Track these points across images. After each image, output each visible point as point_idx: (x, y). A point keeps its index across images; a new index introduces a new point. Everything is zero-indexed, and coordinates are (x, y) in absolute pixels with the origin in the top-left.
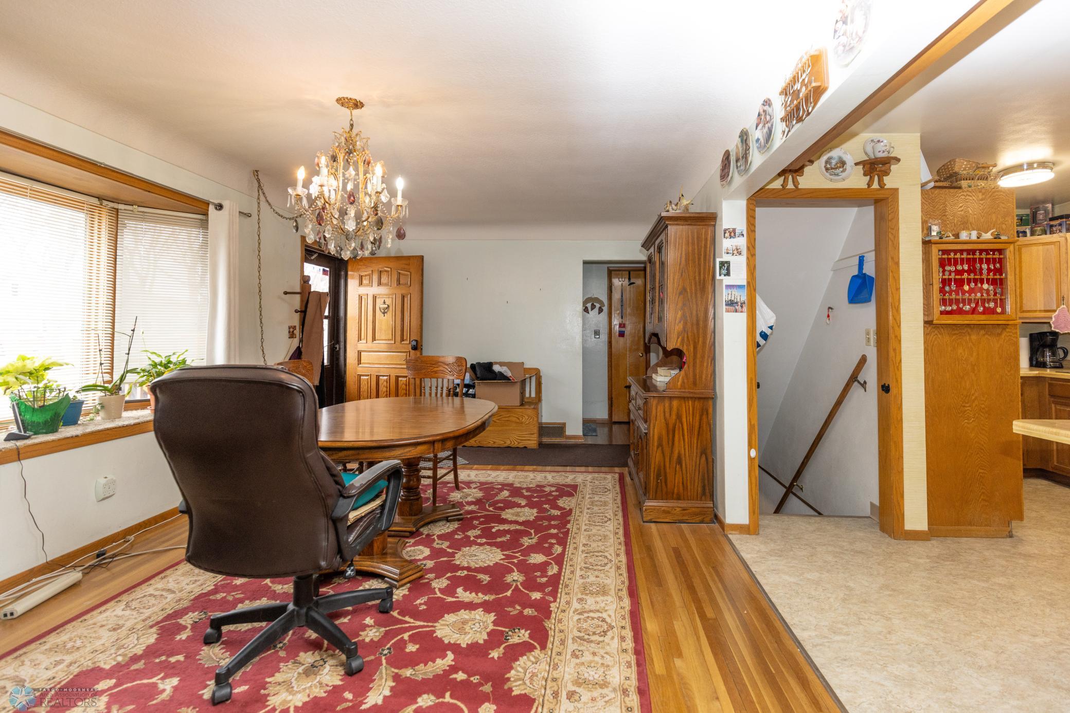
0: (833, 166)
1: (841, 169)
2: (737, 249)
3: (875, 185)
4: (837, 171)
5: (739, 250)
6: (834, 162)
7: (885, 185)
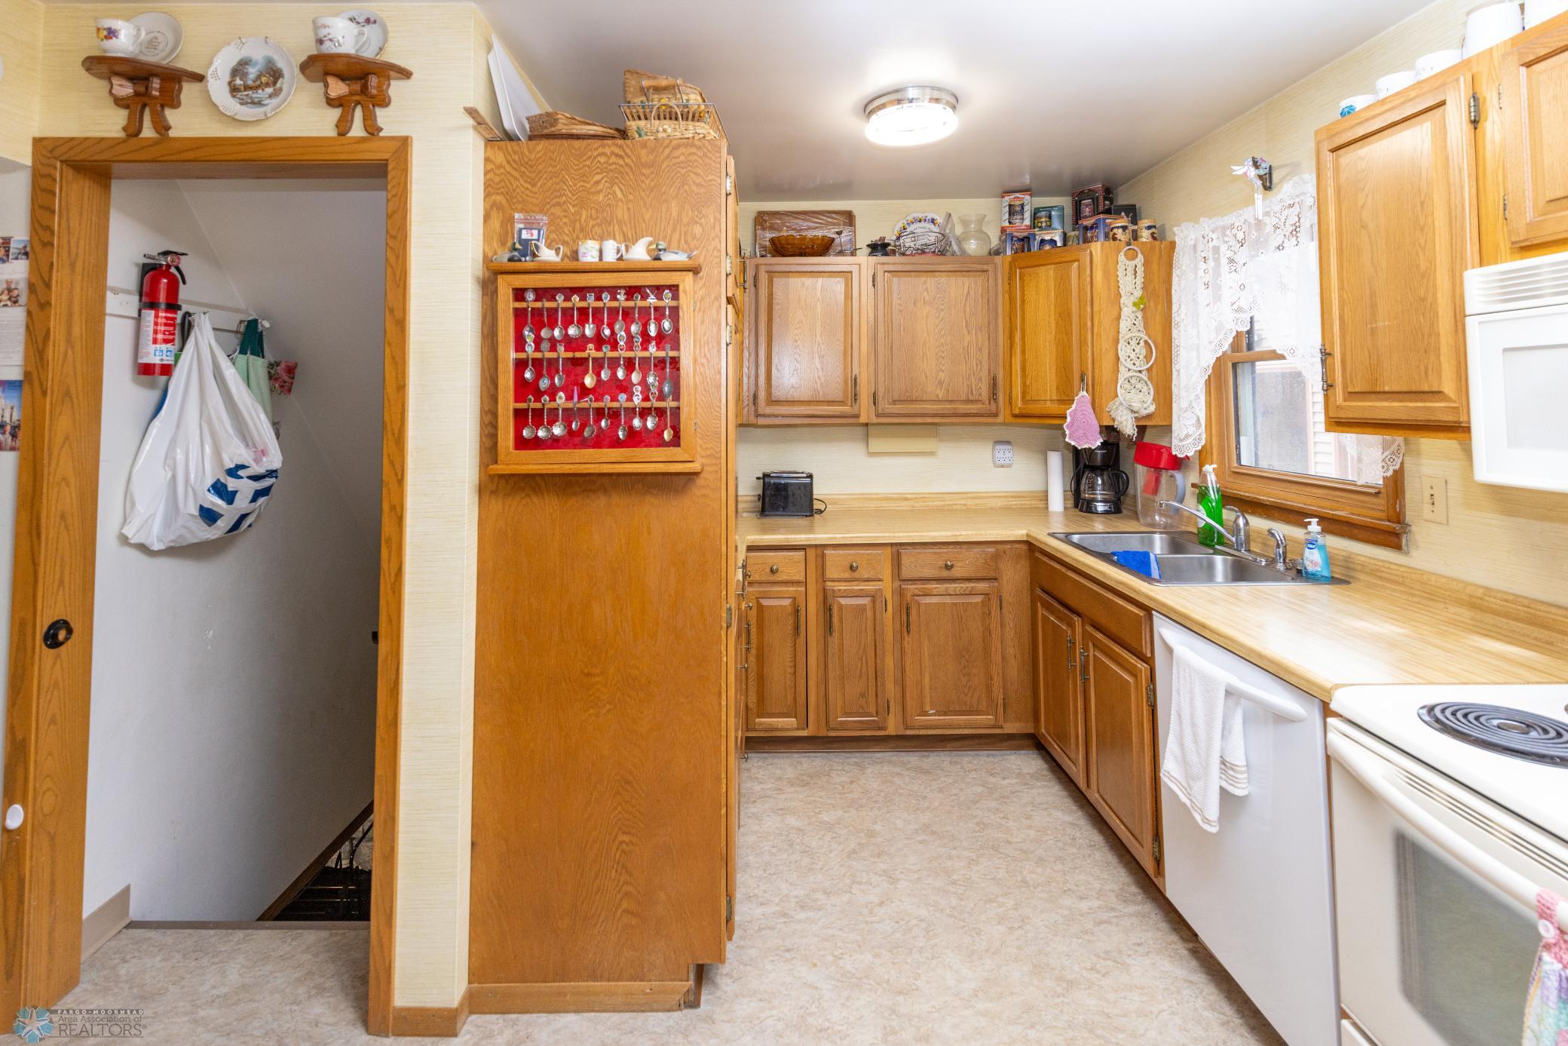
0: (250, 83)
1: (269, 90)
2: (10, 290)
3: (357, 130)
4: (260, 94)
5: (15, 293)
6: (252, 72)
7: (381, 129)
